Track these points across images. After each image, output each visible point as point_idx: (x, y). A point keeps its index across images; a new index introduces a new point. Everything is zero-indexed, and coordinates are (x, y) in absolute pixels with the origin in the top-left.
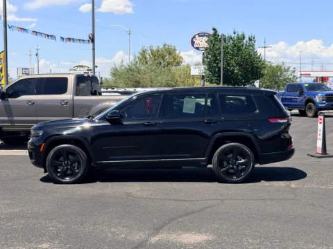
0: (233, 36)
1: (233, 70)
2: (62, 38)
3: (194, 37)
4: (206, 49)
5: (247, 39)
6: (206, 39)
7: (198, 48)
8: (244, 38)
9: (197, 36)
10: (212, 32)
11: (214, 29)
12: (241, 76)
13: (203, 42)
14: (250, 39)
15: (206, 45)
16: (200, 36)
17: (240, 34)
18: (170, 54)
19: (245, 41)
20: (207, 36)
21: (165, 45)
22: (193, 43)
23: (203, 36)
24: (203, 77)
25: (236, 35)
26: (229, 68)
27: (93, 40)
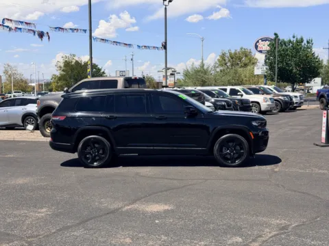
0: (292, 39)
1: (292, 70)
2: (139, 46)
3: (258, 42)
4: (268, 51)
5: (305, 42)
6: (268, 43)
7: (261, 52)
8: (302, 42)
9: (260, 41)
10: (273, 37)
11: (276, 34)
12: (299, 75)
13: (265, 46)
14: (308, 42)
15: (268, 48)
16: (262, 41)
17: (299, 37)
18: (246, 56)
19: (303, 44)
20: (269, 41)
21: (241, 49)
22: (256, 47)
23: (266, 40)
24: (265, 76)
25: (295, 39)
26: (287, 68)
27: (165, 47)
